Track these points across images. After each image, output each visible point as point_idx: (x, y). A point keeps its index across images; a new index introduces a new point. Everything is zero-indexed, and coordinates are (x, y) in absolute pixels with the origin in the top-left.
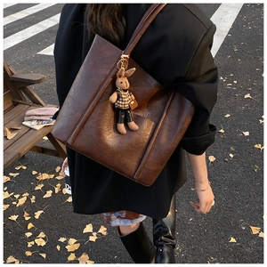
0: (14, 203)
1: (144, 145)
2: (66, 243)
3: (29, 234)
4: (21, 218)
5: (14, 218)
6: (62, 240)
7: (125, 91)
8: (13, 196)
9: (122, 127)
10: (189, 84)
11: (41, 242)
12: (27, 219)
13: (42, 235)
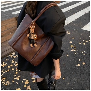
0: (15, 65)
1: (36, 52)
2: (25, 81)
3: (15, 75)
4: (15, 70)
5: (13, 69)
6: (24, 80)
7: (32, 33)
8: (15, 63)
9: (31, 45)
10: (53, 35)
11: (18, 79)
12: (17, 70)
13: (19, 76)
